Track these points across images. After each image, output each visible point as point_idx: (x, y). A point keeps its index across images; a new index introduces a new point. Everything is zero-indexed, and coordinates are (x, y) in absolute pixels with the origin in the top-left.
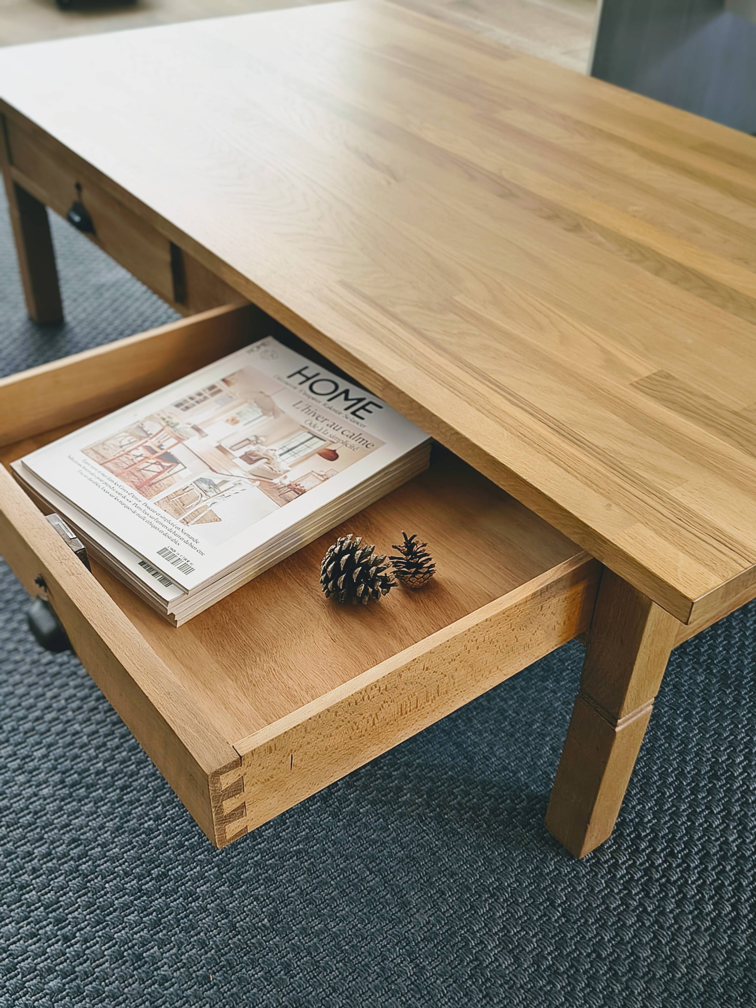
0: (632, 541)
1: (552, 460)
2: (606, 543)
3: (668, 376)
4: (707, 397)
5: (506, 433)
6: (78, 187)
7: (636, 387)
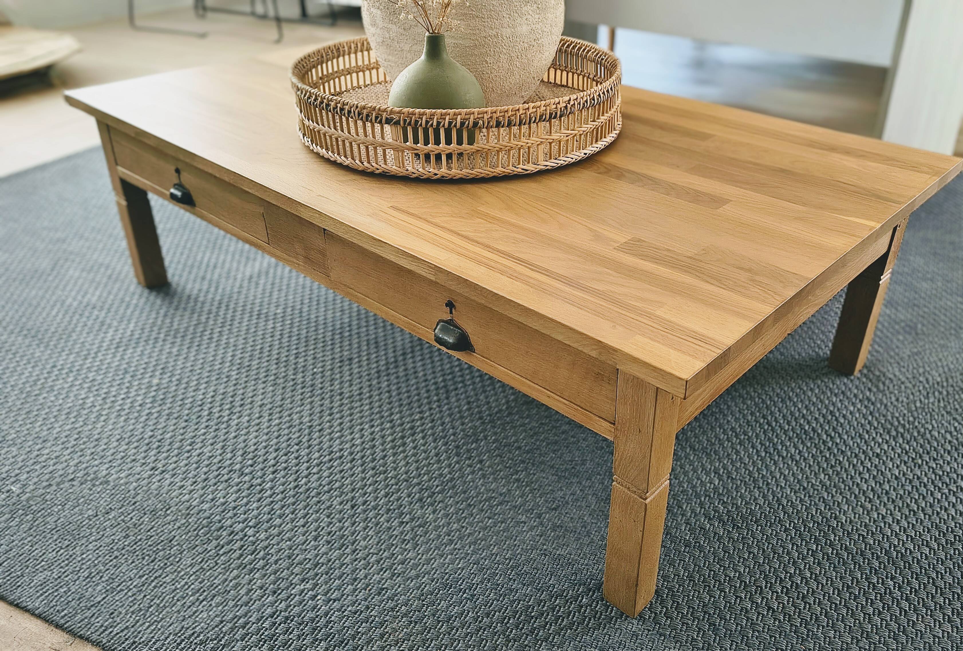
0: (635, 347)
1: (567, 302)
2: (617, 351)
3: (639, 240)
4: (669, 250)
5: (531, 289)
6: (178, 171)
7: (618, 250)
